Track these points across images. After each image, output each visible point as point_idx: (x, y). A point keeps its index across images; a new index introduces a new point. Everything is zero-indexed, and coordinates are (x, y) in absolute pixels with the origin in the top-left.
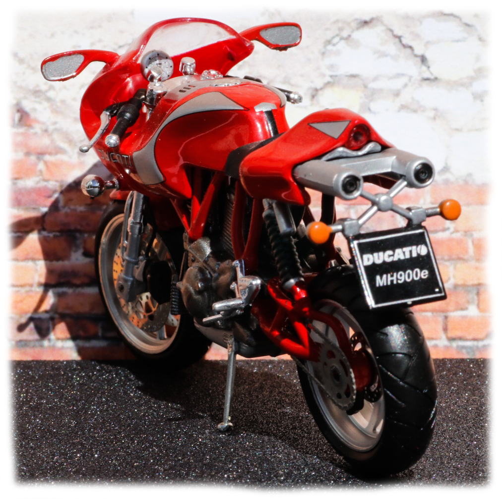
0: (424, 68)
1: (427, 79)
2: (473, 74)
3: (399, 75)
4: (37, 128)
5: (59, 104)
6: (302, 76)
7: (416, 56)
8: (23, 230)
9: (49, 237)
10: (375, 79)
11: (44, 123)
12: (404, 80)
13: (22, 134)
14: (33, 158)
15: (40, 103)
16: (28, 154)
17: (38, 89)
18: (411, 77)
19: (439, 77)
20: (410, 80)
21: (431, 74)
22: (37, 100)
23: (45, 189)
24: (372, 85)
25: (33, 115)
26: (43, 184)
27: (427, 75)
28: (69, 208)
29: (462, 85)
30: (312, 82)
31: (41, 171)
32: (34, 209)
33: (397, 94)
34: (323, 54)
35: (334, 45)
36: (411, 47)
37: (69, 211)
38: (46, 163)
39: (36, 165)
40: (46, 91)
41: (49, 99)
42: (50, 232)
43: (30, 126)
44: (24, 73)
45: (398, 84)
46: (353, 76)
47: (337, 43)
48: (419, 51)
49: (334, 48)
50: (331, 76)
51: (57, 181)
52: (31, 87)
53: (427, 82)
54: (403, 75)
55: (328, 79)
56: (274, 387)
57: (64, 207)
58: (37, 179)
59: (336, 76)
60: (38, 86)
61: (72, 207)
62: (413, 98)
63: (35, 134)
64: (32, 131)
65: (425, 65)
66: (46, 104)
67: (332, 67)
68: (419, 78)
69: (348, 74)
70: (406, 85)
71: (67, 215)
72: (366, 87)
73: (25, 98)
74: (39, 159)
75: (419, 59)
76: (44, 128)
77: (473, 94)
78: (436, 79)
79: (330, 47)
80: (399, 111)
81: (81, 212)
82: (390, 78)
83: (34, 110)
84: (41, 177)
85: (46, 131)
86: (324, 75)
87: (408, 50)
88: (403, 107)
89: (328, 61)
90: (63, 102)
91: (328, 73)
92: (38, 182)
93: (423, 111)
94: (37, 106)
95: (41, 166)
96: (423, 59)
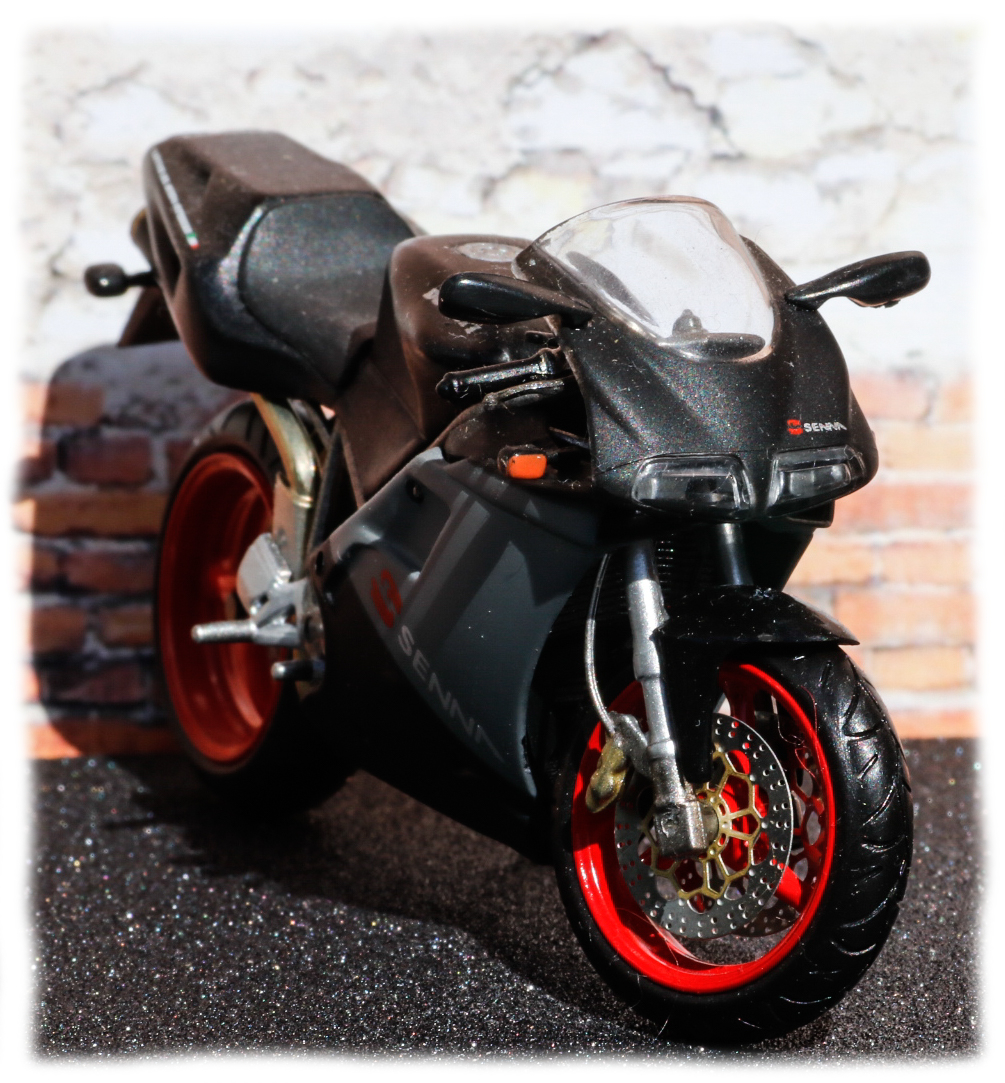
0: (716, 134)
3: (663, 149)
7: (699, 108)
10: (616, 156)
18: (688, 154)
27: (722, 147)
35: (529, 86)
46: (569, 151)
67: (524, 132)
70: (678, 170)
72: (595, 172)
75: (704, 117)
78: (740, 157)
79: (520, 91)
86: (506, 150)
87: (683, 98)
91: (517, 144)
96: (715, 116)
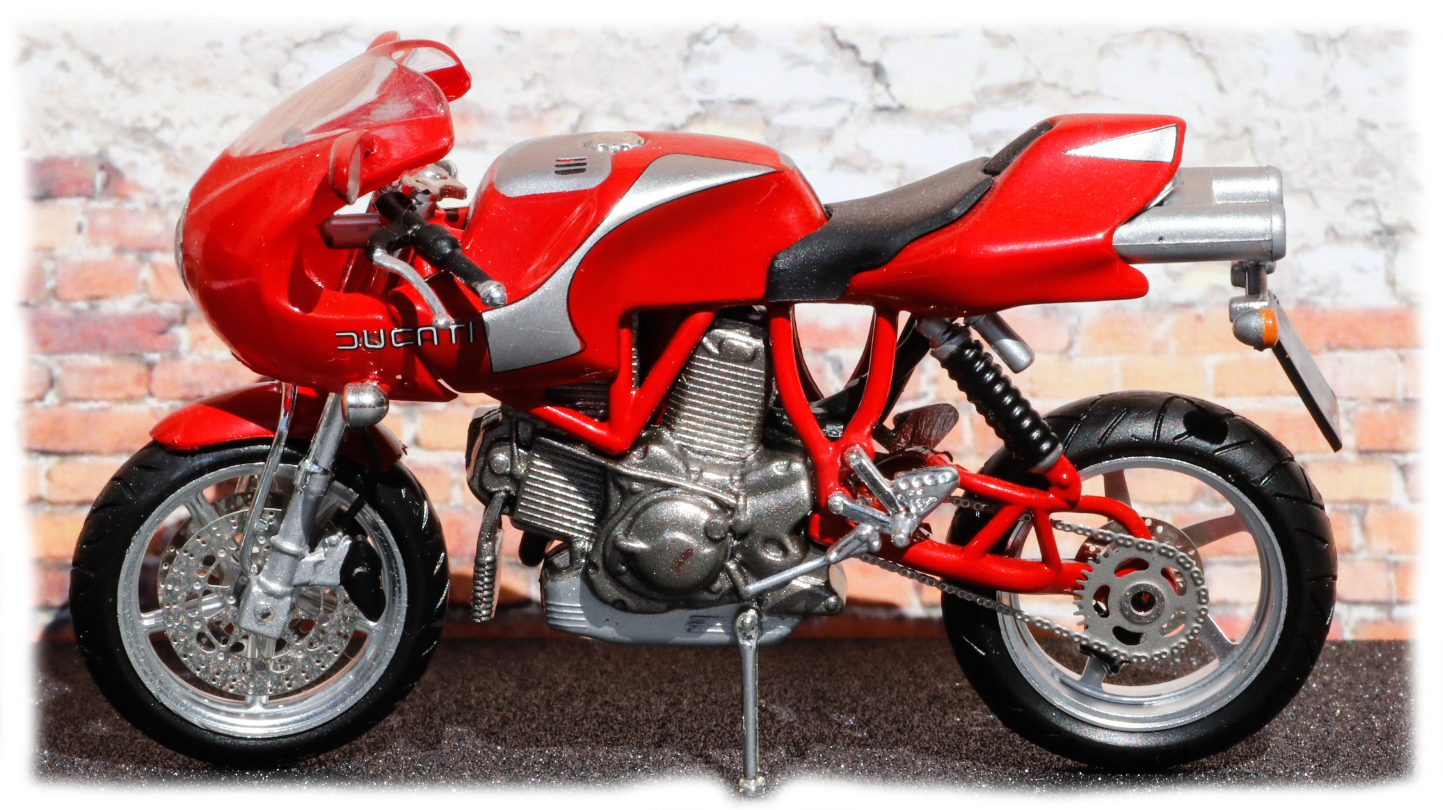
1: (885, 109)
2: (971, 98)
4: (139, 201)
5: (180, 155)
6: (646, 101)
8: (110, 395)
9: (160, 409)
11: (150, 191)
12: (840, 110)
13: (110, 212)
14: (130, 258)
15: (144, 152)
16: (120, 250)
17: (139, 125)
19: (907, 104)
20: (852, 110)
21: (893, 98)
22: (139, 146)
23: (154, 316)
24: (780, 120)
25: (130, 176)
26: (149, 308)
28: (200, 354)
29: (952, 120)
30: (665, 113)
31: (145, 283)
32: (133, 355)
33: (827, 137)
34: (687, 59)
36: (853, 48)
37: (199, 359)
38: (155, 267)
39: (135, 271)
40: (156, 130)
41: (161, 146)
42: (163, 399)
43: (124, 197)
44: (113, 96)
45: (828, 118)
47: (713, 39)
48: (869, 54)
49: (708, 49)
50: (702, 103)
51: (176, 302)
52: (127, 122)
53: (885, 114)
54: (838, 100)
55: (696, 108)
56: (595, 693)
57: (190, 351)
58: (136, 298)
59: (711, 102)
60: (139, 119)
61: (206, 352)
62: (857, 145)
63: (135, 211)
64: (128, 206)
65: (881, 82)
66: (155, 155)
68: (870, 106)
69: (734, 98)
71: (195, 368)
73: (115, 143)
74: (141, 260)
76: (152, 199)
77: (972, 138)
80: (831, 169)
81: (223, 362)
82: (815, 106)
83: (133, 165)
84: (145, 295)
85: (155, 206)
88: (839, 162)
89: (695, 73)
90: (188, 150)
92: (140, 305)
93: (877, 170)
94: (138, 158)
95: (146, 273)
